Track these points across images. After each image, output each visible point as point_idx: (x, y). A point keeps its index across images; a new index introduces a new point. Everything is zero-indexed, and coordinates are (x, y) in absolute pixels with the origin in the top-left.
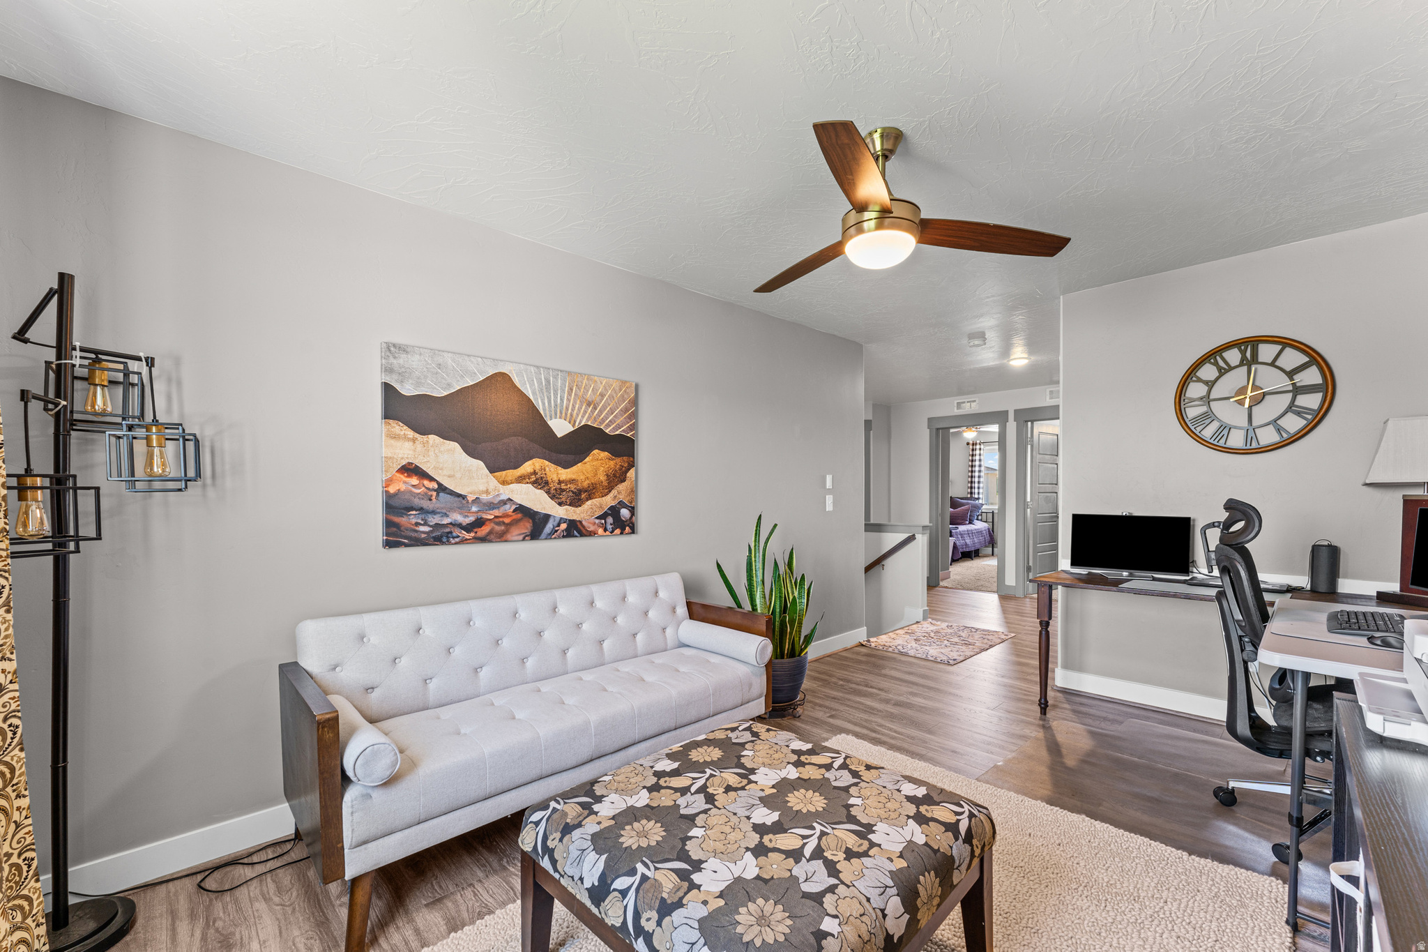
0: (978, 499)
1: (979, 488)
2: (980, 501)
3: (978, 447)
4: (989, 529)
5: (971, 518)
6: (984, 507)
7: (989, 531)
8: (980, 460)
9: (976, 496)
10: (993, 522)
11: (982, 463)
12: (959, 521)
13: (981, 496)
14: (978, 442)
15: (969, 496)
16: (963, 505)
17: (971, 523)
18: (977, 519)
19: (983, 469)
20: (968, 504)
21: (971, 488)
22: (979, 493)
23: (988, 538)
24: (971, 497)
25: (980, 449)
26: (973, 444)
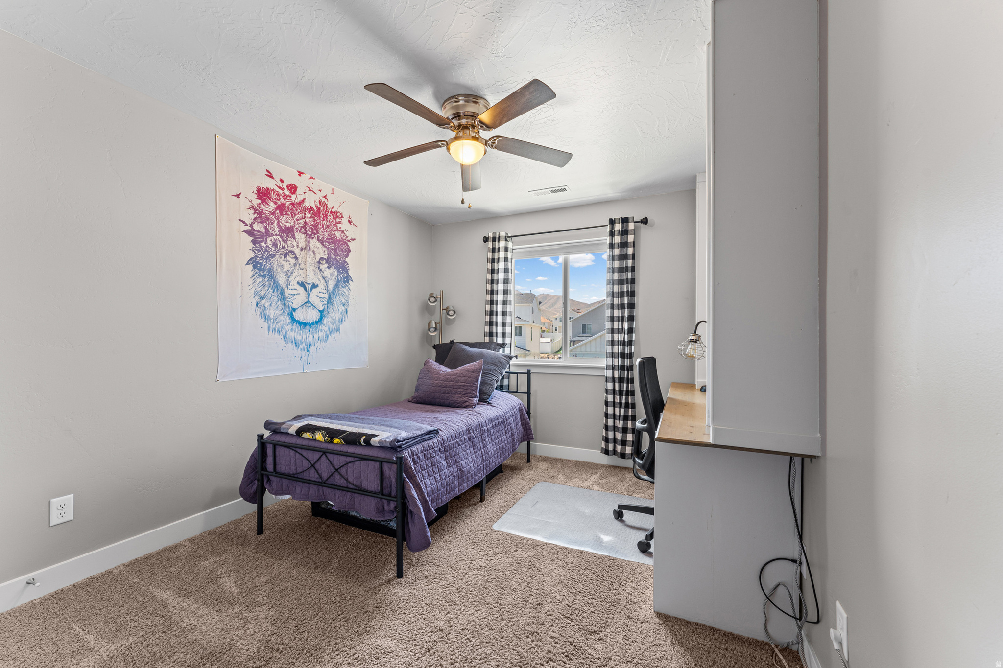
0: (503, 345)
1: (504, 324)
2: (507, 351)
3: (502, 244)
4: (521, 410)
5: (485, 388)
6: (513, 361)
7: (522, 415)
8: (506, 281)
9: (500, 340)
10: (529, 393)
11: (511, 287)
12: (457, 398)
13: (508, 340)
14: (503, 234)
15: (487, 339)
16: (471, 358)
17: (484, 399)
18: (501, 388)
19: (511, 297)
20: (480, 356)
21: (491, 324)
22: (504, 335)
23: (518, 430)
24: (491, 341)
25: (506, 249)
26: (494, 239)
